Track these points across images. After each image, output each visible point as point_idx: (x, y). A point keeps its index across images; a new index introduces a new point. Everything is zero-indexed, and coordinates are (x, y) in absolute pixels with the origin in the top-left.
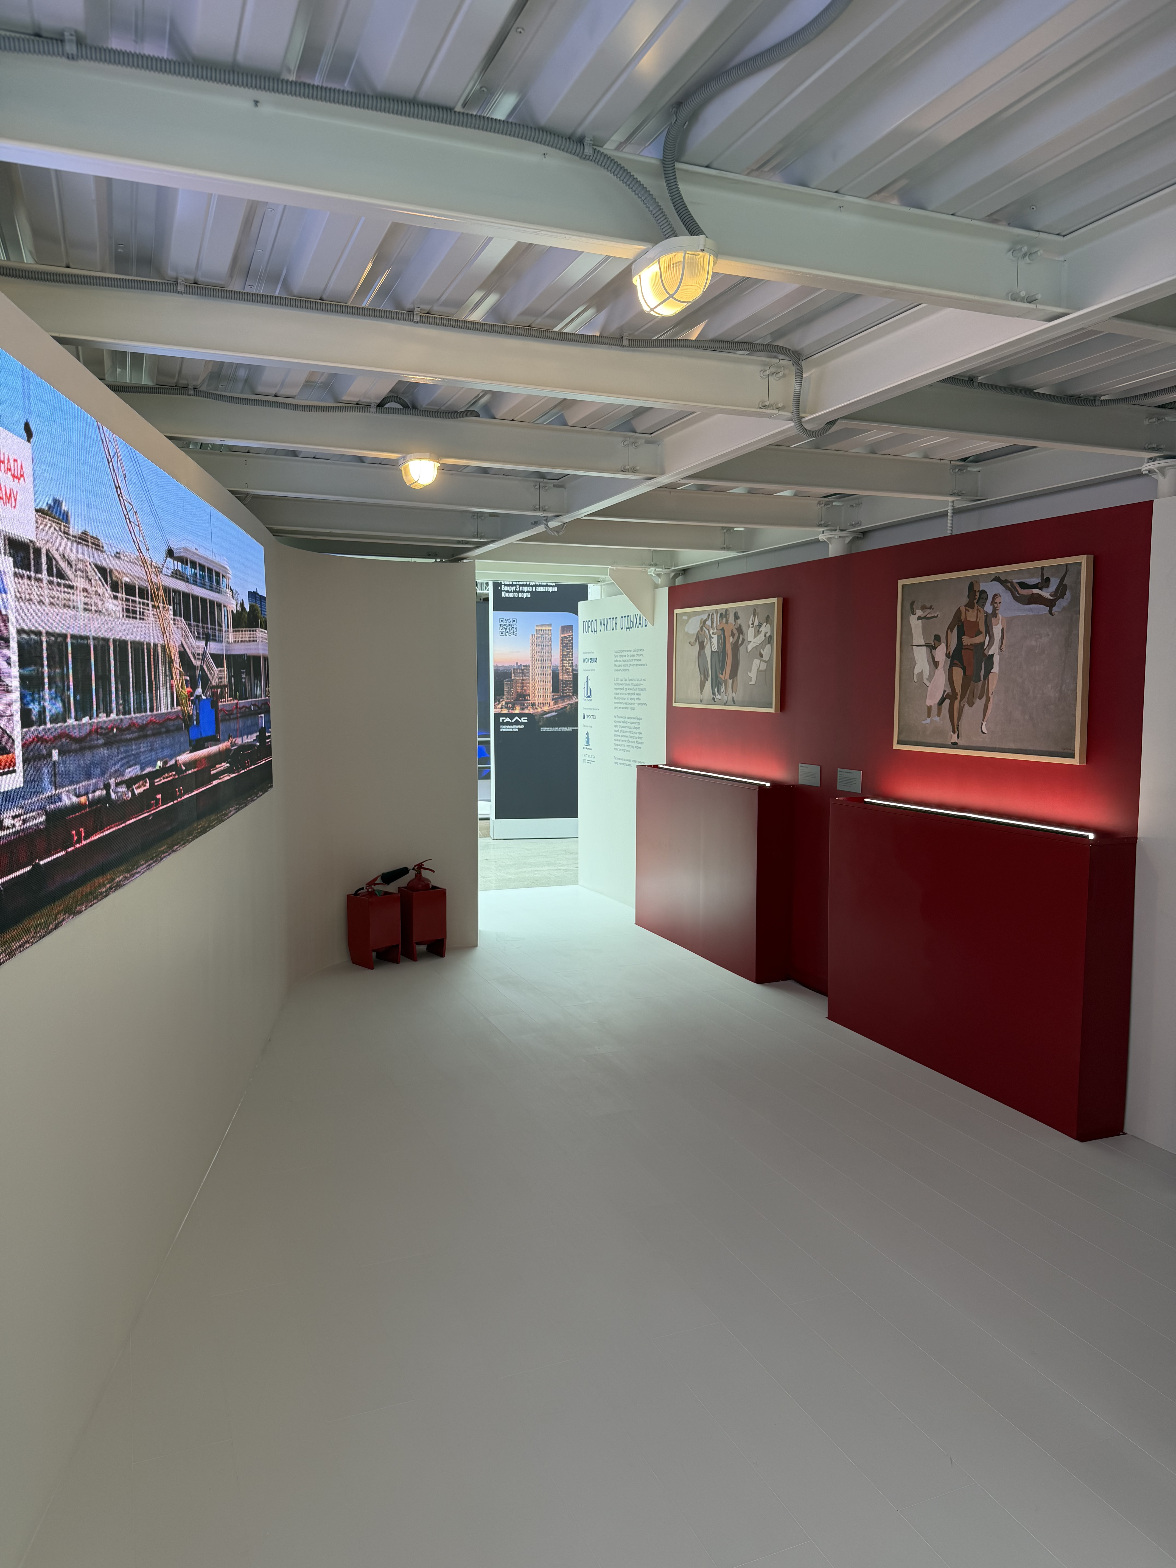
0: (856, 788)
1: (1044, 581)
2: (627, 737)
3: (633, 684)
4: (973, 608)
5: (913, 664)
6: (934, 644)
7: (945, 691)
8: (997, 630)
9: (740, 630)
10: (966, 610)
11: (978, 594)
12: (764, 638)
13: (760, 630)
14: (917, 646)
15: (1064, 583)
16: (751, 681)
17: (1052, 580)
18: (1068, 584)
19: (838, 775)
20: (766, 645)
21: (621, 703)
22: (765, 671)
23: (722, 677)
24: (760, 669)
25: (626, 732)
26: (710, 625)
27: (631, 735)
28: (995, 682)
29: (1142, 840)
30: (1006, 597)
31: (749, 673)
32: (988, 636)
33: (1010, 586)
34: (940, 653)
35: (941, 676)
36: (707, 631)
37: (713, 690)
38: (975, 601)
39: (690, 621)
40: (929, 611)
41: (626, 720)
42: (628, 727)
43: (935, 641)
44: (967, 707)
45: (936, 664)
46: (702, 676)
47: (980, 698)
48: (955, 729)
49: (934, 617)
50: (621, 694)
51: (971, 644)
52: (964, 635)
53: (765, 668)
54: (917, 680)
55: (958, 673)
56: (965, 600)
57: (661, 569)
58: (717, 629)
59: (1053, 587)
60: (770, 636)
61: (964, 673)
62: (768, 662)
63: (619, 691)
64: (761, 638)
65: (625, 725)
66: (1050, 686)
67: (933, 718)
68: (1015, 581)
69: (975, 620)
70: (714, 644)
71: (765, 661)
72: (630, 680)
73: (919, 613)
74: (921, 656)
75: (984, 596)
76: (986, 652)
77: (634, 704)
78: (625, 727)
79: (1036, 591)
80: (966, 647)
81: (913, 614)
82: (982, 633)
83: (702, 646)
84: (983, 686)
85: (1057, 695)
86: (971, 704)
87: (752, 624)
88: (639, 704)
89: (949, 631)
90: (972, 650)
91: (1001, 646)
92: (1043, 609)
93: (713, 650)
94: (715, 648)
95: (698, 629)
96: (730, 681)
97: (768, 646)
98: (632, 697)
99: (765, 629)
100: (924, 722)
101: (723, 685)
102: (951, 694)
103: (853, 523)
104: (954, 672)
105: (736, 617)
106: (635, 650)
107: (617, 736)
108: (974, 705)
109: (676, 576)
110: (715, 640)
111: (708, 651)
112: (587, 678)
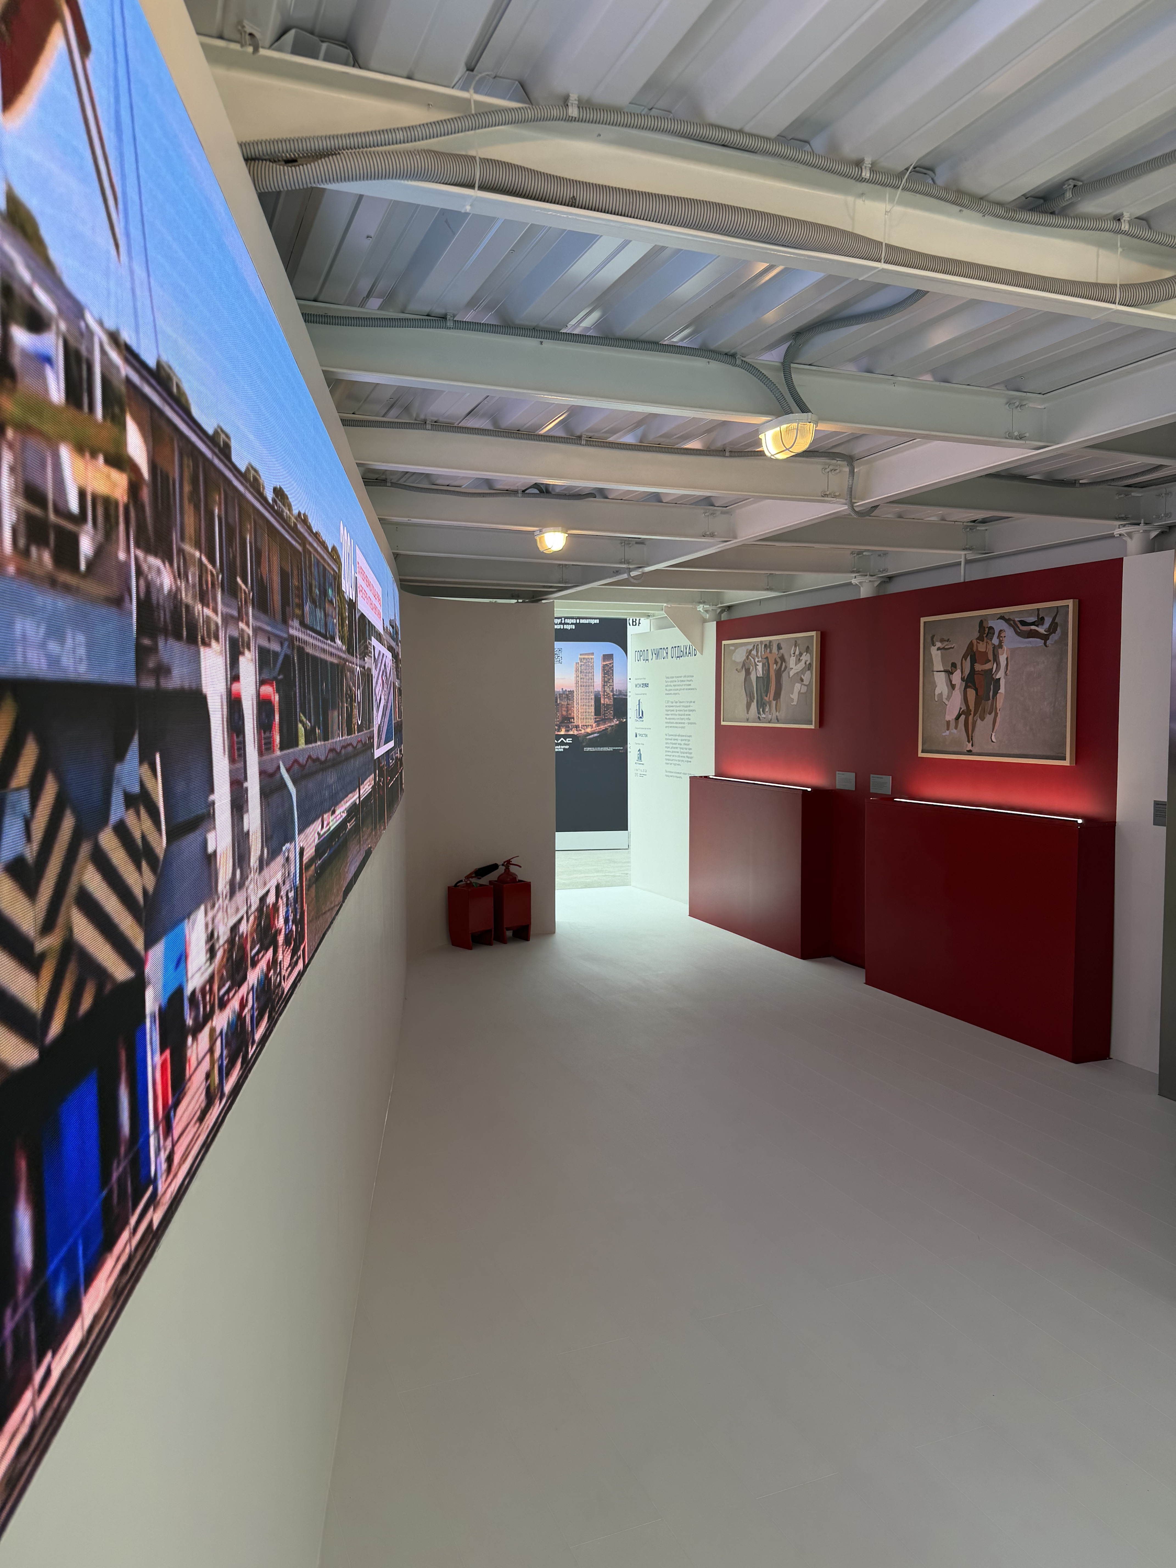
0: (887, 790)
1: (1040, 620)
2: (678, 752)
3: (683, 706)
4: (983, 641)
5: (934, 686)
6: (952, 670)
7: (961, 708)
8: (1002, 659)
9: (783, 659)
10: (977, 642)
11: (987, 630)
12: (804, 665)
13: (801, 659)
14: (937, 671)
15: (1056, 621)
16: (793, 702)
17: (1046, 618)
18: (1058, 622)
19: (871, 780)
20: (806, 671)
21: (672, 723)
22: (805, 693)
23: (767, 699)
24: (801, 692)
25: (677, 748)
26: (756, 655)
27: (682, 750)
28: (1002, 701)
29: (1120, 824)
30: (1009, 632)
31: (791, 695)
32: (995, 663)
33: (1013, 624)
34: (957, 678)
35: (957, 695)
36: (752, 660)
37: (758, 710)
38: (985, 635)
39: (737, 651)
40: (947, 643)
41: (677, 737)
42: (679, 744)
43: (952, 668)
44: (979, 721)
45: (953, 687)
46: (748, 698)
47: (990, 714)
48: (970, 739)
49: (951, 648)
50: (671, 715)
51: (982, 670)
52: (976, 663)
53: (805, 691)
54: (938, 699)
55: (971, 693)
56: (977, 635)
57: (708, 606)
58: (761, 658)
59: (1047, 624)
60: (810, 664)
61: (977, 694)
62: (809, 686)
63: (669, 713)
64: (802, 665)
65: (675, 742)
66: (1046, 703)
67: (952, 731)
68: (1017, 619)
69: (984, 650)
70: (759, 670)
71: (804, 685)
72: (680, 702)
73: (939, 644)
74: (940, 679)
75: (991, 631)
76: (994, 676)
77: (684, 723)
78: (675, 744)
79: (1033, 627)
80: (977, 673)
81: (933, 646)
82: (990, 661)
83: (748, 672)
84: (992, 704)
85: (1052, 710)
86: (982, 719)
87: (793, 654)
88: (689, 723)
89: (964, 659)
90: (983, 675)
91: (1006, 672)
92: (1039, 642)
93: (758, 676)
94: (760, 674)
95: (745, 657)
96: (774, 702)
97: (808, 672)
98: (682, 717)
99: (806, 657)
100: (944, 734)
101: (768, 706)
102: (966, 711)
103: (881, 570)
104: (968, 693)
105: (779, 647)
106: (685, 676)
107: (668, 752)
108: (985, 720)
109: (722, 611)
110: (760, 667)
111: (753, 677)
112: (639, 701)
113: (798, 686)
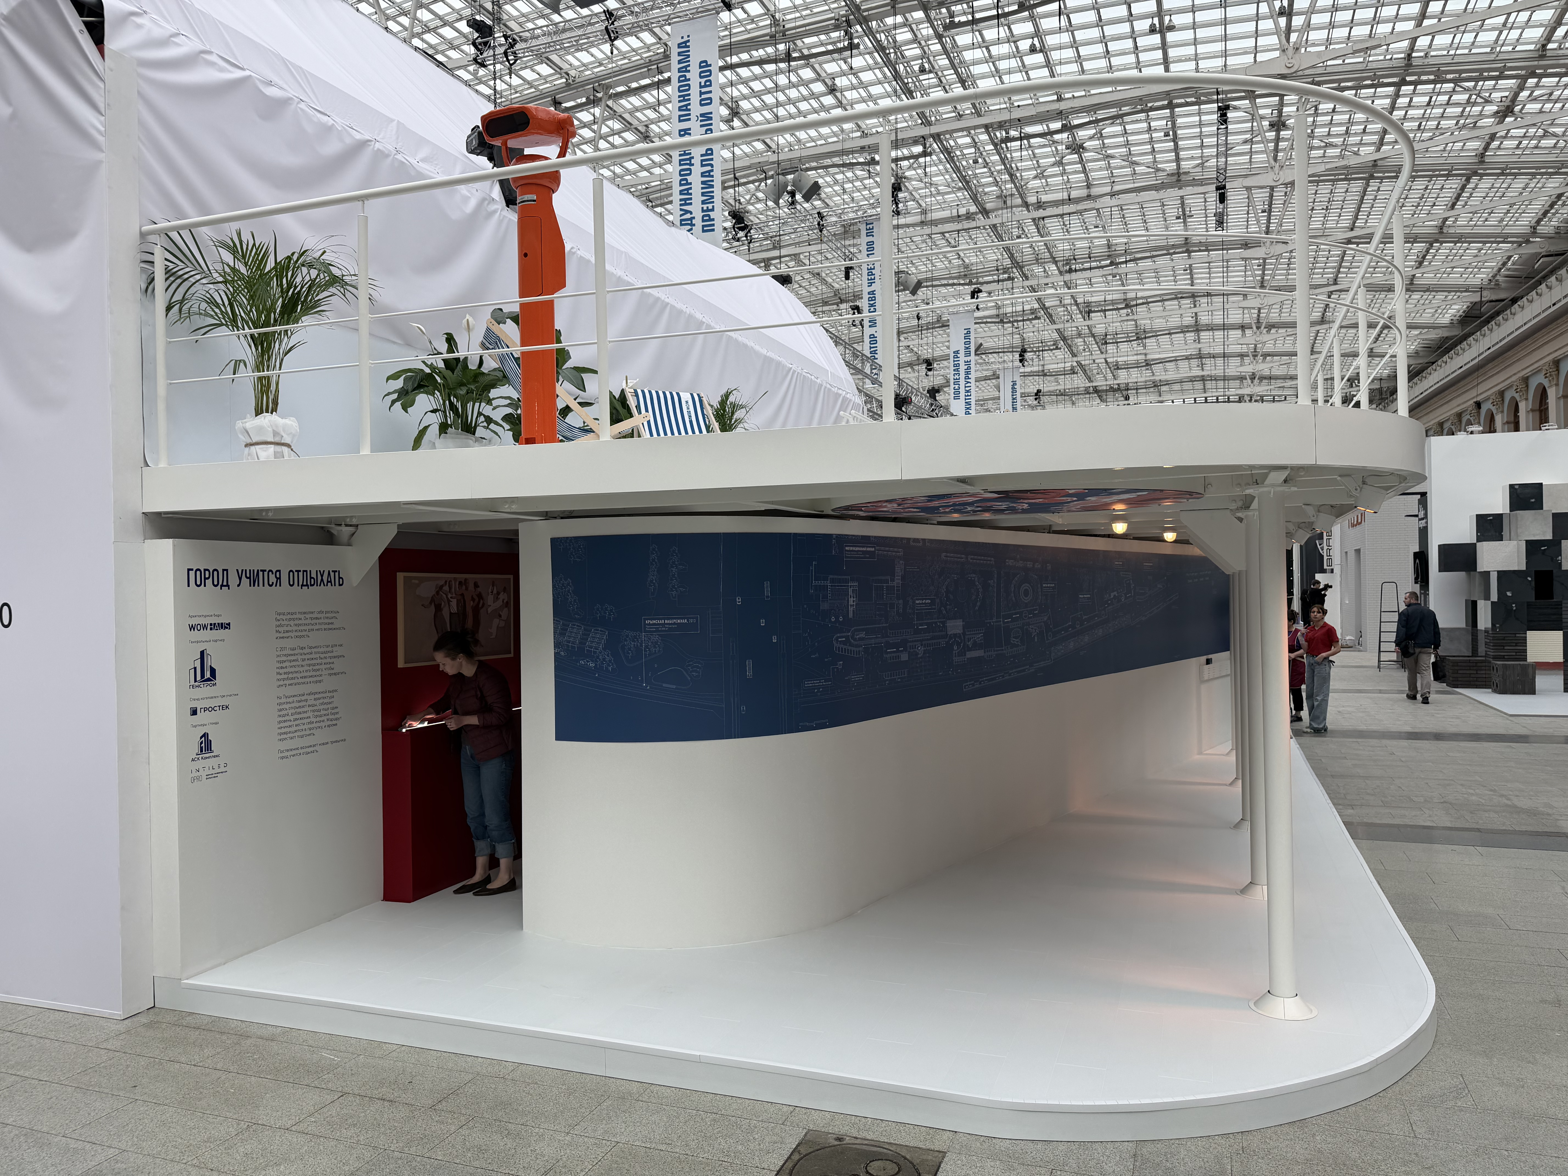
2: (308, 717)
3: (317, 653)
9: (480, 596)
12: (502, 603)
13: (498, 597)
16: (492, 636)
20: (504, 608)
21: (293, 678)
22: (504, 627)
24: (499, 626)
25: (305, 712)
26: (448, 591)
31: (489, 631)
36: (444, 596)
41: (305, 697)
50: (291, 667)
53: (504, 625)
58: (455, 594)
60: (507, 602)
62: (506, 621)
63: (287, 666)
64: (499, 603)
65: (302, 704)
70: (453, 606)
71: (503, 620)
72: (312, 648)
78: (302, 707)
83: (438, 608)
87: (490, 592)
93: (452, 612)
94: (454, 609)
95: (434, 593)
97: (506, 610)
98: (317, 667)
99: (503, 596)
105: (476, 585)
106: (321, 612)
107: (284, 720)
110: (454, 603)
111: (446, 613)
112: (202, 653)
113: (496, 621)
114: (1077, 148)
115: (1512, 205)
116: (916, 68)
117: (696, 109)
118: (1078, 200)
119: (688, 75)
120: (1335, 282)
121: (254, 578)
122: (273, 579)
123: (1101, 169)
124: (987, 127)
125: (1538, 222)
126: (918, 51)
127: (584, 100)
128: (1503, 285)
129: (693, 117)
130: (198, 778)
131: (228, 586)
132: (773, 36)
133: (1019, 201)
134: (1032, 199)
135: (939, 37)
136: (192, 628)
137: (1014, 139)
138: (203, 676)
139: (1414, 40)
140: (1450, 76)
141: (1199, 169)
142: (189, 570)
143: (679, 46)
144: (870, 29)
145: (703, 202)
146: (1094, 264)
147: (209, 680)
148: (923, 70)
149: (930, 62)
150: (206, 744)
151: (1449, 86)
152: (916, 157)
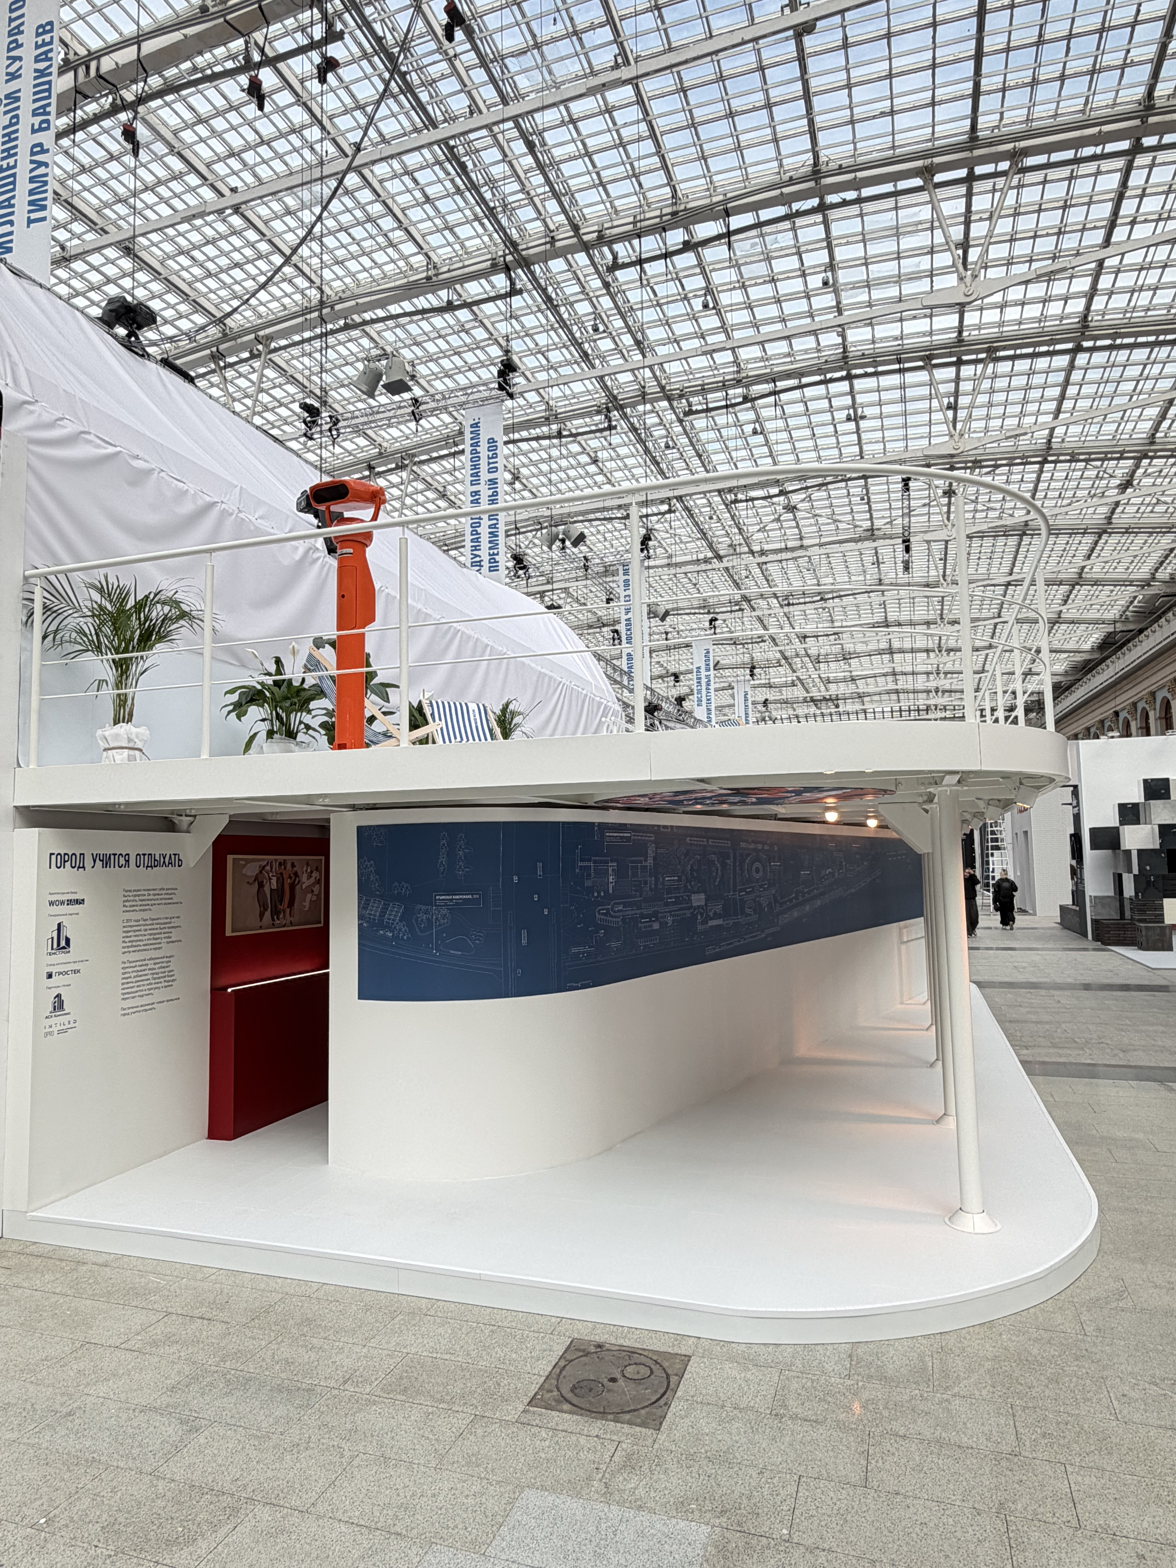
2: (147, 980)
9: (296, 874)
12: (315, 880)
13: (312, 875)
16: (306, 908)
20: (314, 885)
21: (135, 946)
23: (282, 907)
24: (313, 900)
25: (146, 975)
26: (270, 870)
31: (304, 903)
36: (267, 875)
37: (272, 917)
39: (248, 864)
46: (262, 908)
50: (134, 936)
58: (276, 873)
63: (131, 934)
64: (312, 880)
70: (273, 884)
71: (316, 895)
83: (261, 885)
87: (306, 871)
93: (272, 888)
94: (274, 886)
95: (258, 872)
96: (288, 910)
98: (157, 936)
99: (315, 874)
101: (283, 913)
105: (293, 866)
106: (162, 889)
107: (128, 982)
110: (274, 881)
111: (267, 889)
112: (59, 925)
113: (309, 896)
114: (791, 509)
115: (1135, 556)
116: (663, 445)
117: (485, 476)
118: (793, 549)
119: (478, 449)
120: (999, 616)
121: (106, 861)
122: (122, 861)
123: (811, 525)
124: (719, 491)
125: (1157, 570)
126: (664, 432)
127: (393, 466)
128: (1131, 619)
129: (482, 482)
130: (51, 1033)
131: (84, 867)
132: (547, 419)
133: (746, 549)
134: (756, 548)
135: (681, 421)
136: (51, 903)
137: (741, 501)
138: (59, 944)
139: (1052, 430)
140: (1082, 457)
141: (888, 526)
142: (51, 854)
143: (472, 426)
144: (625, 414)
145: (490, 548)
146: (807, 600)
147: (64, 948)
148: (667, 447)
149: (673, 440)
150: (59, 1004)
151: (1082, 465)
152: (663, 514)
